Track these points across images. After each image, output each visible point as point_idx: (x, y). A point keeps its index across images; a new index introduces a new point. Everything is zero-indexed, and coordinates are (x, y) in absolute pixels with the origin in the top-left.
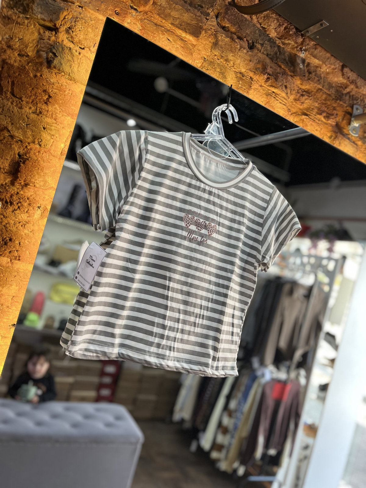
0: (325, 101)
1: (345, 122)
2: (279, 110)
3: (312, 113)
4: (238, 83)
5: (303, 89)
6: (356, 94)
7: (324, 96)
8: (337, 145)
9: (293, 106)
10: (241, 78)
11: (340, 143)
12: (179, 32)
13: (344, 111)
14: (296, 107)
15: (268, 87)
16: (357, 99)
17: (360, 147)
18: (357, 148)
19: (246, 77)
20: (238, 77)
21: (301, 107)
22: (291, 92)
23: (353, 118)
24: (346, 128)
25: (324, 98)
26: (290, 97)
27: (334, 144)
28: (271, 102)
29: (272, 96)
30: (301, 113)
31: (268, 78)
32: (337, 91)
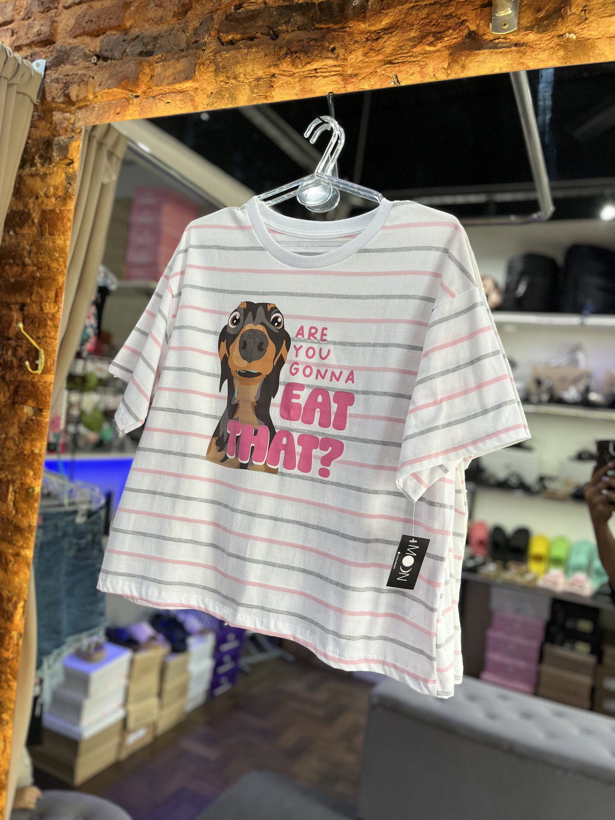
0: (428, 18)
1: (482, 22)
3: (401, 54)
4: (252, 93)
7: (424, 13)
10: (255, 85)
12: (178, 87)
13: (477, 7)
14: (371, 62)
17: (538, 43)
18: (521, 52)
19: (264, 79)
20: (252, 86)
21: (381, 57)
23: (497, 8)
24: (488, 31)
25: (424, 16)
26: (349, 57)
31: (294, 58)
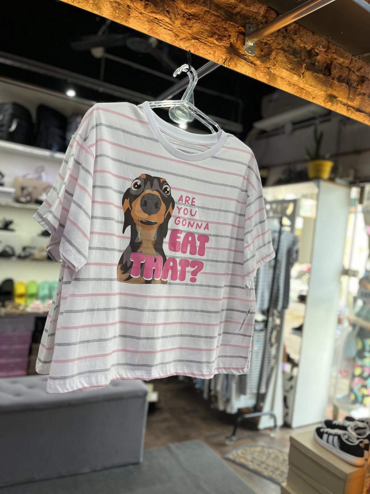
0: (215, 23)
1: (239, 42)
2: (165, 36)
3: (202, 37)
4: (115, 12)
5: (189, 13)
6: (247, 12)
7: (213, 18)
8: (232, 66)
9: (181, 31)
10: (116, 7)
11: (236, 64)
13: (237, 31)
14: (185, 31)
15: (149, 14)
16: (248, 18)
17: (260, 67)
18: (255, 68)
19: (122, 6)
20: (113, 6)
21: (190, 32)
22: (175, 16)
23: (247, 36)
24: (242, 48)
25: (213, 20)
26: (175, 22)
27: (229, 66)
28: (154, 29)
29: (155, 22)
30: (191, 37)
31: (147, 4)
32: (226, 12)
